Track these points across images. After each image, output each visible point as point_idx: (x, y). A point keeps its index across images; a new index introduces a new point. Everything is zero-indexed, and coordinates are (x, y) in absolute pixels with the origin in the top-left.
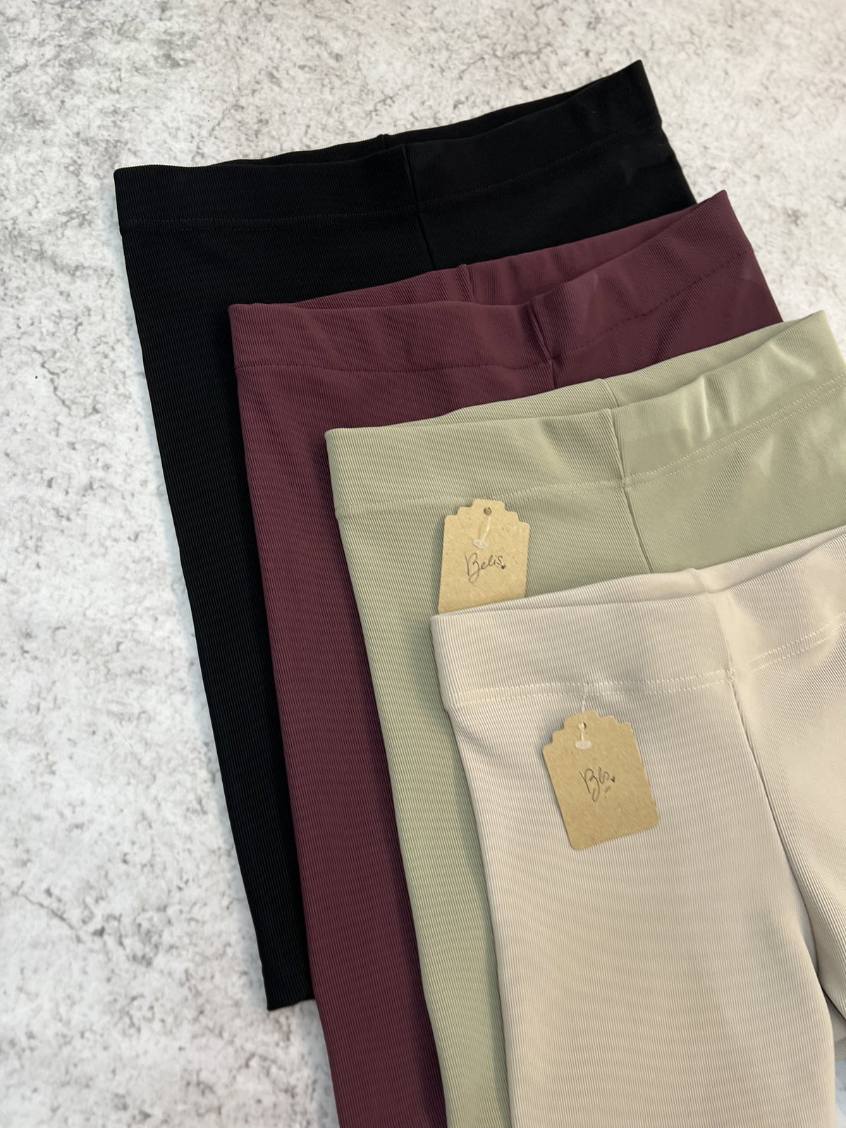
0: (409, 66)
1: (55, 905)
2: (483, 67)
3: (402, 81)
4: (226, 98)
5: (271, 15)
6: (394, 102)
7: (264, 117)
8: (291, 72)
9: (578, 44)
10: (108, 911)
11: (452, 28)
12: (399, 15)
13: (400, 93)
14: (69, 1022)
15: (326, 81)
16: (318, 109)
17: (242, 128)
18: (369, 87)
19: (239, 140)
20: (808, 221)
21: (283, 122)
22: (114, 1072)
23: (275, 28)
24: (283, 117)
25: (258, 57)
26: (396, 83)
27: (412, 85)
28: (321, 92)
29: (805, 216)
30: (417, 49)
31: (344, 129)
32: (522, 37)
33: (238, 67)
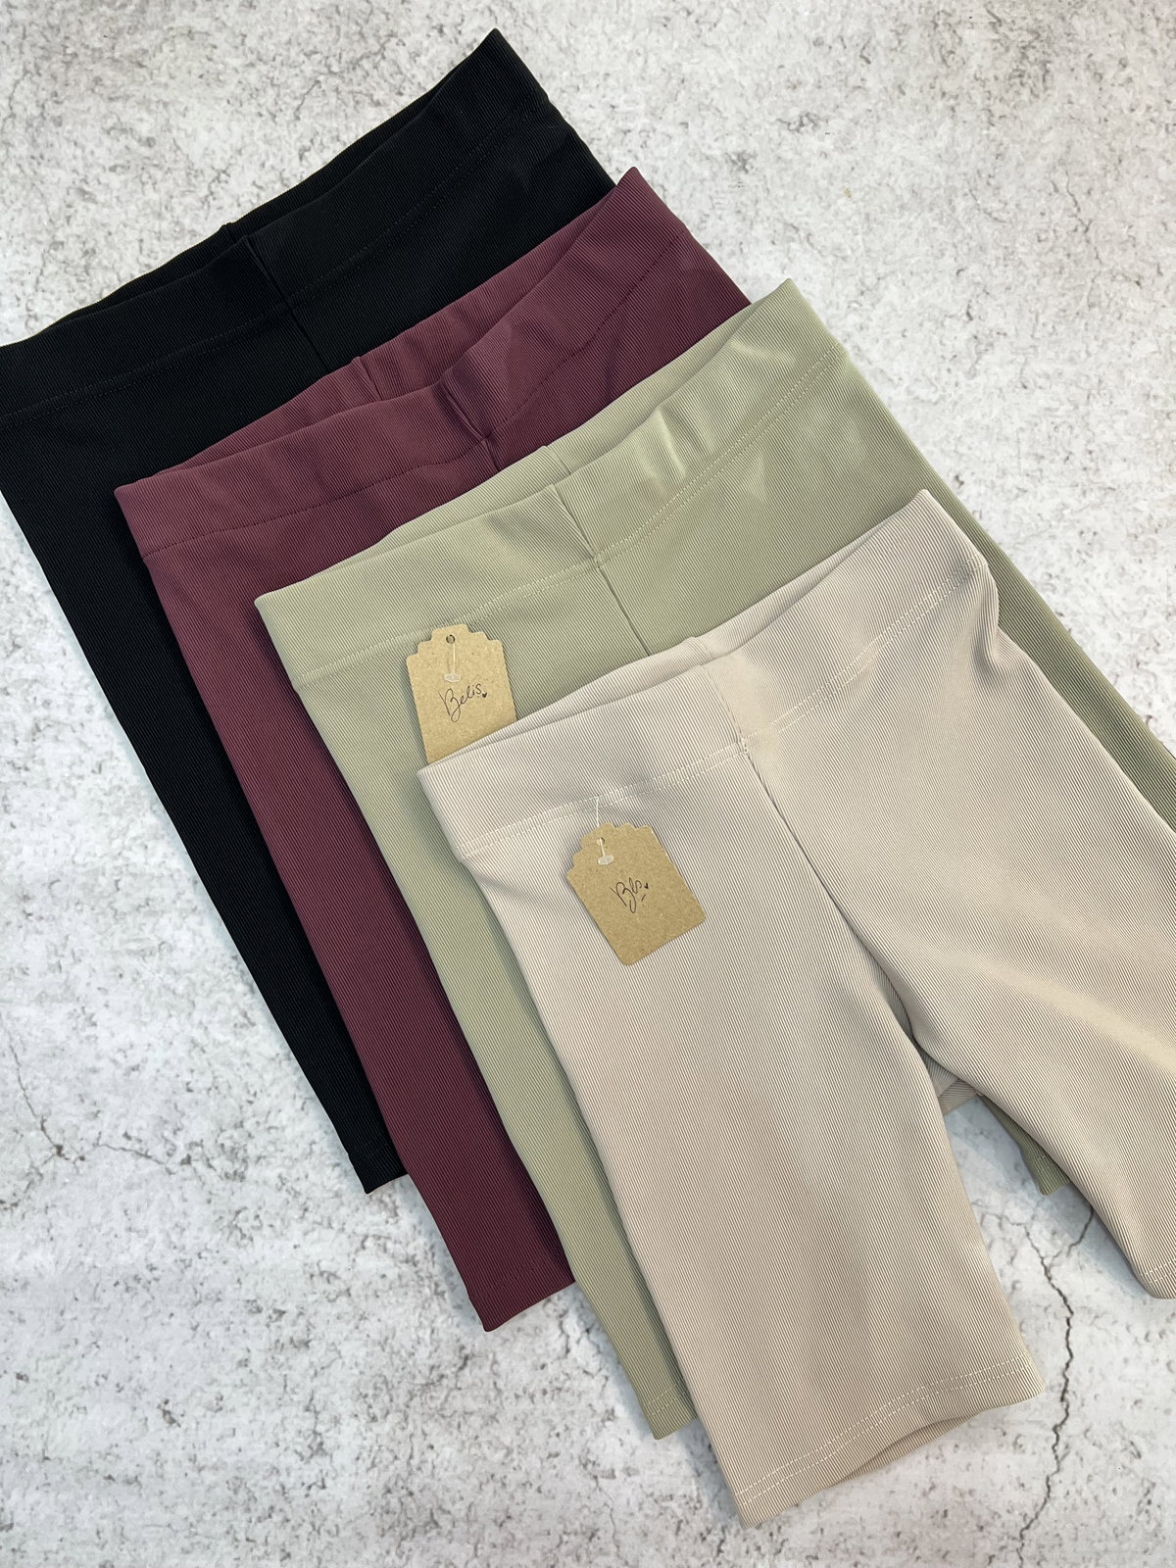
0: (234, 124)
1: (137, 1147)
2: (320, 94)
3: (231, 145)
4: (40, 238)
5: (60, 117)
6: (229, 175)
7: (90, 245)
8: (103, 180)
9: (427, 22)
10: (188, 1140)
11: (272, 55)
12: (204, 60)
13: (233, 161)
14: (184, 1248)
15: (145, 178)
16: (145, 215)
17: (69, 269)
18: (196, 167)
19: (69, 284)
20: (758, 163)
21: (110, 246)
22: (239, 1280)
23: (69, 132)
24: (110, 238)
25: (60, 173)
26: (225, 152)
27: (244, 146)
28: (143, 192)
29: (754, 156)
30: (236, 99)
31: (182, 230)
32: (357, 37)
33: (42, 195)
